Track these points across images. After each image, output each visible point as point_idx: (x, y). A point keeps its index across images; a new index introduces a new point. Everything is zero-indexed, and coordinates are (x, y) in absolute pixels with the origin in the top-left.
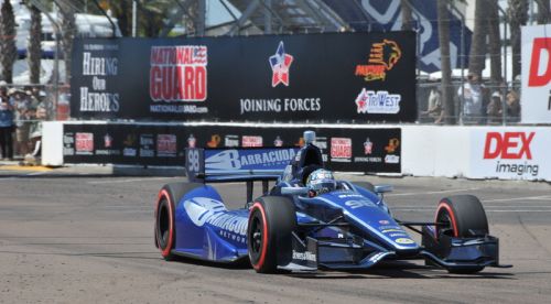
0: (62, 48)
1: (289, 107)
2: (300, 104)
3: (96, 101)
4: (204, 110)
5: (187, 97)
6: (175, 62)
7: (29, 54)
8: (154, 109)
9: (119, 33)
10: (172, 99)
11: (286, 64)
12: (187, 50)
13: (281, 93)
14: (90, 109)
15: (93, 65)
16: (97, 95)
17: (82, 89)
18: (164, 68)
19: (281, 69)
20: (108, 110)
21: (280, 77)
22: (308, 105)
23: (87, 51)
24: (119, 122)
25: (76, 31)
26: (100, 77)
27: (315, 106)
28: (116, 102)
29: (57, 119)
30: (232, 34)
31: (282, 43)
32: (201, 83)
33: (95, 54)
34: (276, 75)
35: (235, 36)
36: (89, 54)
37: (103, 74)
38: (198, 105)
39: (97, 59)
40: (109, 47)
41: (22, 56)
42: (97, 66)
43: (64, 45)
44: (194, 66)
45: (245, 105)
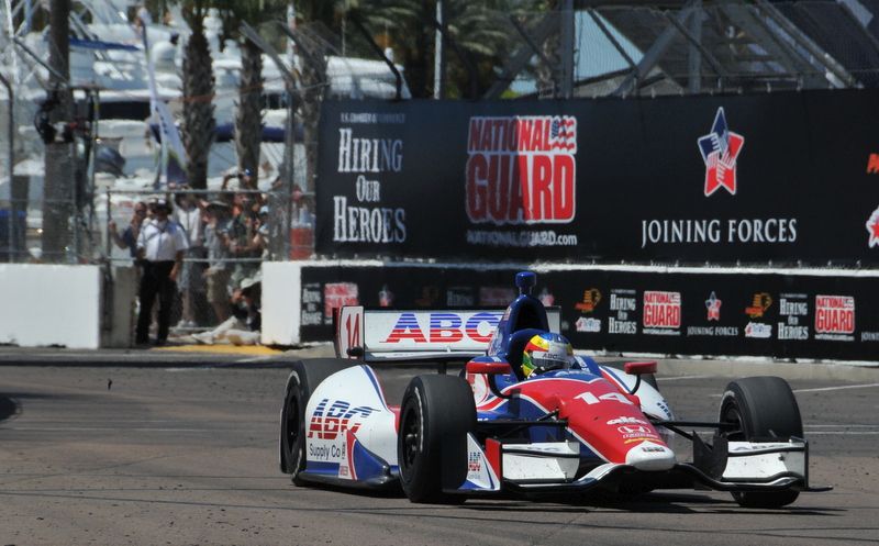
0: (301, 121)
1: (735, 235)
2: (757, 230)
3: (363, 224)
4: (571, 240)
5: (537, 216)
6: (514, 149)
7: (238, 133)
8: (474, 238)
9: (406, 92)
10: (507, 219)
11: (731, 151)
12: (539, 124)
13: (722, 207)
14: (352, 239)
15: (356, 153)
16: (364, 211)
17: (337, 199)
18: (494, 158)
19: (721, 163)
20: (385, 240)
21: (720, 175)
22: (774, 231)
23: (346, 126)
24: (408, 262)
25: (328, 87)
26: (370, 176)
27: (788, 234)
28: (400, 225)
29: (291, 258)
30: (624, 94)
31: (721, 108)
32: (565, 189)
33: (360, 131)
34: (713, 171)
35: (629, 97)
36: (349, 132)
37: (375, 169)
38: (560, 230)
39: (364, 141)
40: (388, 118)
41: (225, 136)
42: (365, 155)
43: (304, 115)
44: (551, 154)
45: (652, 231)
